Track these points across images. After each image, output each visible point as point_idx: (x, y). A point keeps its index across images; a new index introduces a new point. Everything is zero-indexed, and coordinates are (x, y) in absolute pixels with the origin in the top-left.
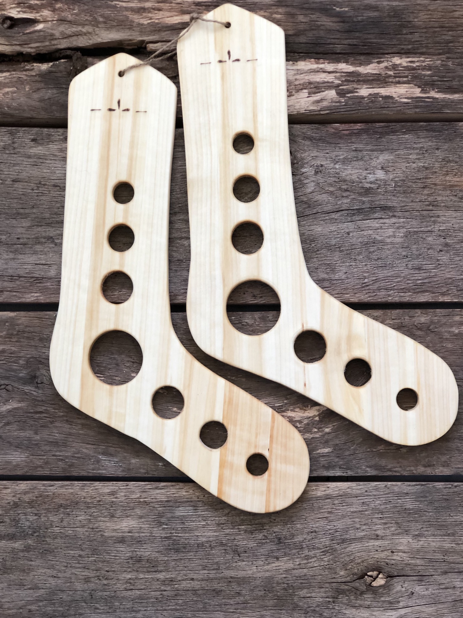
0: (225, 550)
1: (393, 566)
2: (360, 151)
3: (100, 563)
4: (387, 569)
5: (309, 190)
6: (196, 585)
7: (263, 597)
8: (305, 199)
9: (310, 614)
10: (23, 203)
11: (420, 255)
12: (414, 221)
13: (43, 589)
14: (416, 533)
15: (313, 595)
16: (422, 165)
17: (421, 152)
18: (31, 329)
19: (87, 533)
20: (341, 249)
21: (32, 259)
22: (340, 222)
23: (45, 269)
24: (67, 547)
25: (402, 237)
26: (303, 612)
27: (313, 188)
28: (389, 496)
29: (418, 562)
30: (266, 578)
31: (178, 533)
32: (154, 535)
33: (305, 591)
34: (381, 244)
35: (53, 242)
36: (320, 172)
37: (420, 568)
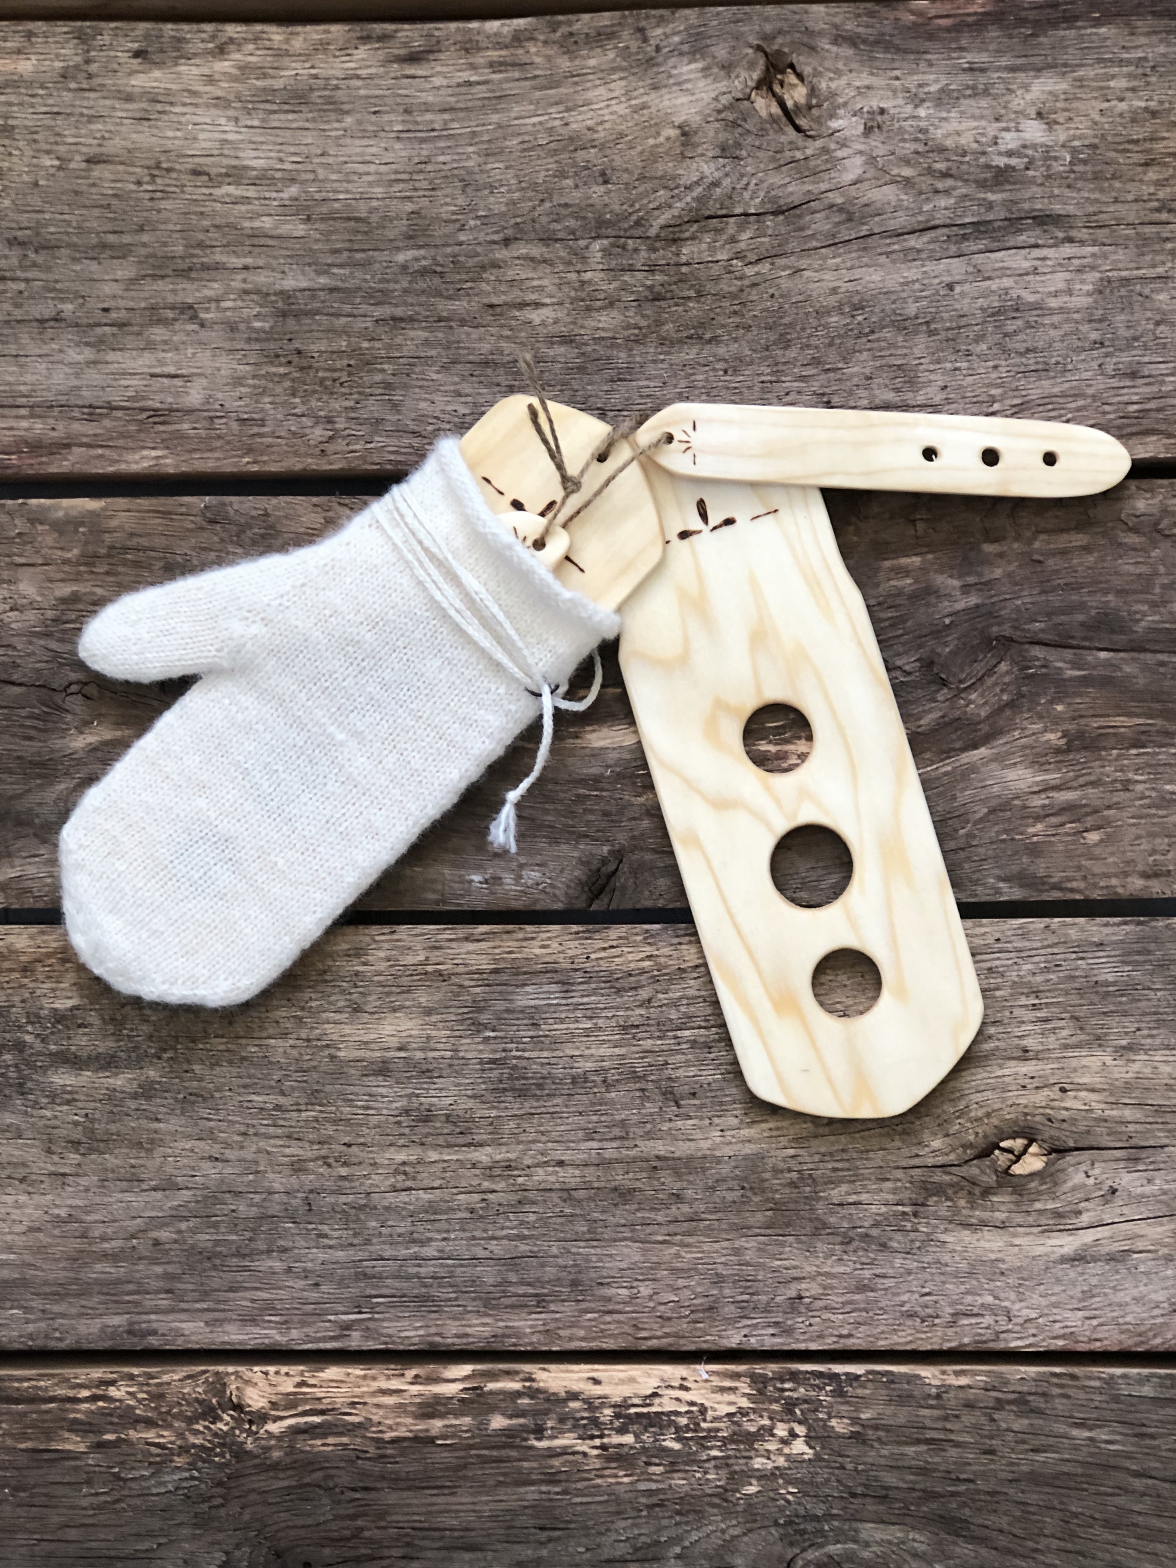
0: (643, 1090)
1: (1065, 1125)
2: (982, 70)
3: (328, 1125)
4: (1048, 1133)
5: (850, 177)
6: (570, 1176)
7: (738, 1206)
8: (839, 201)
9: (855, 1244)
10: (115, 219)
11: (1135, 339)
12: (1121, 252)
13: (187, 1188)
14: (1124, 1042)
15: (864, 1197)
16: (1143, 104)
17: (1140, 71)
18: (144, 542)
19: (295, 1053)
20: (933, 326)
21: (144, 362)
22: (929, 258)
23: (176, 386)
24: (245, 1086)
25: (1089, 294)
26: (839, 1239)
27: (859, 171)
28: (1056, 950)
29: (1128, 1114)
30: (746, 1158)
31: (524, 1050)
32: (461, 1054)
33: (844, 1188)
34: (1035, 312)
35: (194, 318)
36: (879, 127)
37: (1131, 1128)
